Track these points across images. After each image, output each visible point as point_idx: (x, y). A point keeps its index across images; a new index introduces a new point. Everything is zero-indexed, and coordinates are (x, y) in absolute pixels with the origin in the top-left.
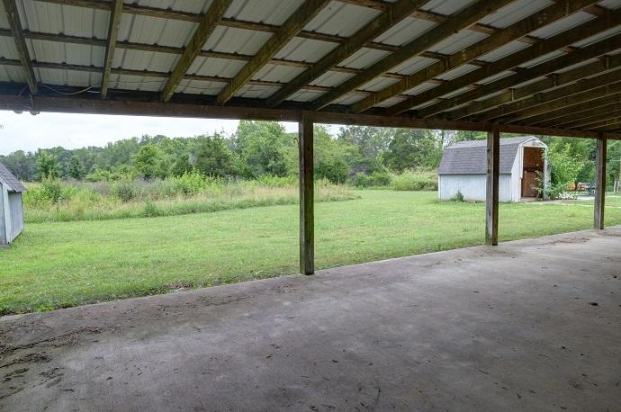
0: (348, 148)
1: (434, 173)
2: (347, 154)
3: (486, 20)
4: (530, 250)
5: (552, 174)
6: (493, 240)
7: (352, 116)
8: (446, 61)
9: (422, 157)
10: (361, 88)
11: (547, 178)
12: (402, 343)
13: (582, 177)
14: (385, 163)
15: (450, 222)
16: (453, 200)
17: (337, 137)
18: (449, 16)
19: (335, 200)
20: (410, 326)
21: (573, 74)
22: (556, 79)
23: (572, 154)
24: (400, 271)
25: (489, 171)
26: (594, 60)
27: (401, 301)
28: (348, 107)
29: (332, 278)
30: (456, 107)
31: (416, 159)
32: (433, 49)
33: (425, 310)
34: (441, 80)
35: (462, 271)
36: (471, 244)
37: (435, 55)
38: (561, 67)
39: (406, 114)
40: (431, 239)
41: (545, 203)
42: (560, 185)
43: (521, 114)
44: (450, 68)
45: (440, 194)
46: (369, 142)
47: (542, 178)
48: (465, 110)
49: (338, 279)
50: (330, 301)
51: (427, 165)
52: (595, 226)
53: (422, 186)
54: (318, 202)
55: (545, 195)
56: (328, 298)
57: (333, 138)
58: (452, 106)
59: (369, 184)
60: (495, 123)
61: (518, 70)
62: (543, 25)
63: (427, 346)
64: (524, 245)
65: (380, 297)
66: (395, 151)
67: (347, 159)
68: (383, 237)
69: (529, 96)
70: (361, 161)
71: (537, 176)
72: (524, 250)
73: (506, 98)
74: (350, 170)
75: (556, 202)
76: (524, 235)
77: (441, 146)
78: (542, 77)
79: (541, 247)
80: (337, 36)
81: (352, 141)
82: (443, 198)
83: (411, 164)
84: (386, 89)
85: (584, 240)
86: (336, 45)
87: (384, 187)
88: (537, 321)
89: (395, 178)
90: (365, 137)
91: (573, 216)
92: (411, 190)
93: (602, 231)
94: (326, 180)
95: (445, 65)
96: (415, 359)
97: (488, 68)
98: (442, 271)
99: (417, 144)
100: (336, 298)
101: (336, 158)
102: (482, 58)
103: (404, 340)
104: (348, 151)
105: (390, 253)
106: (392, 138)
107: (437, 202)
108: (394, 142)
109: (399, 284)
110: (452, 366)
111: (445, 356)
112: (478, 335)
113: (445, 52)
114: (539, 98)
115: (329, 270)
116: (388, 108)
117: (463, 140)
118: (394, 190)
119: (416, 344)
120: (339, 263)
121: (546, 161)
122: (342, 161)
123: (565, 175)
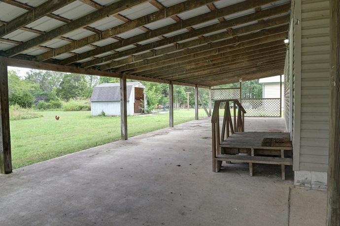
0: (32, 85)
1: (88, 100)
2: (32, 89)
3: (123, 13)
4: (144, 141)
5: (148, 101)
6: (125, 137)
7: (37, 63)
8: (100, 34)
9: (80, 92)
10: (44, 45)
11: (146, 103)
12: (83, 212)
13: (160, 102)
14: (57, 95)
15: (99, 128)
16: (100, 116)
17: (24, 78)
18: (104, 6)
19: (25, 119)
20: (87, 198)
21: (162, 51)
22: (154, 52)
23: (156, 91)
24: (74, 162)
25: (121, 100)
26: (172, 44)
27: (78, 182)
28: (34, 57)
29: (27, 174)
30: (104, 63)
31: (77, 93)
32: (92, 25)
33: (94, 185)
34: (96, 46)
35: (111, 157)
36: (114, 140)
37: (93, 29)
38: (158, 46)
39: (73, 65)
40: (91, 139)
41: (146, 115)
42: (152, 106)
43: (136, 70)
44: (103, 38)
45: (93, 112)
46: (47, 82)
47: (143, 103)
48: (108, 65)
49: (31, 173)
50: (26, 191)
51: (83, 96)
52: (170, 126)
53: (81, 108)
54: (12, 120)
55: (145, 111)
56: (25, 189)
57: (21, 78)
58: (101, 62)
59: (48, 107)
60: (124, 73)
61: (138, 45)
62: (153, 21)
63: (100, 209)
64: (140, 138)
65: (63, 181)
66: (63, 88)
67: (32, 92)
68: (60, 141)
69: (142, 60)
70: (42, 93)
71: (141, 102)
72: (141, 141)
73: (131, 60)
74: (34, 99)
75: (151, 115)
76: (139, 133)
77: (90, 86)
78: (148, 51)
79: (149, 138)
80: (26, 4)
81: (35, 82)
82: (94, 115)
83: (74, 96)
84: (61, 48)
85: (167, 133)
86: (26, 11)
87: (57, 109)
88: (156, 180)
89: (64, 104)
90: (44, 78)
91: (159, 121)
92: (74, 110)
93: (173, 128)
94: (17, 106)
95: (99, 36)
96: (93, 221)
97: (123, 42)
98: (100, 158)
99: (77, 84)
100: (32, 188)
101: (24, 92)
102: (119, 36)
103: (84, 209)
104: (32, 87)
105: (66, 150)
106: (61, 80)
107: (90, 117)
108: (63, 82)
109: (75, 171)
110: (116, 220)
111: (112, 214)
112: (127, 196)
113: (100, 28)
114: (146, 62)
115: (24, 168)
116: (63, 60)
117: (103, 83)
118: (64, 111)
119: (93, 210)
120: (31, 162)
121: (145, 95)
122: (29, 93)
123: (154, 101)
